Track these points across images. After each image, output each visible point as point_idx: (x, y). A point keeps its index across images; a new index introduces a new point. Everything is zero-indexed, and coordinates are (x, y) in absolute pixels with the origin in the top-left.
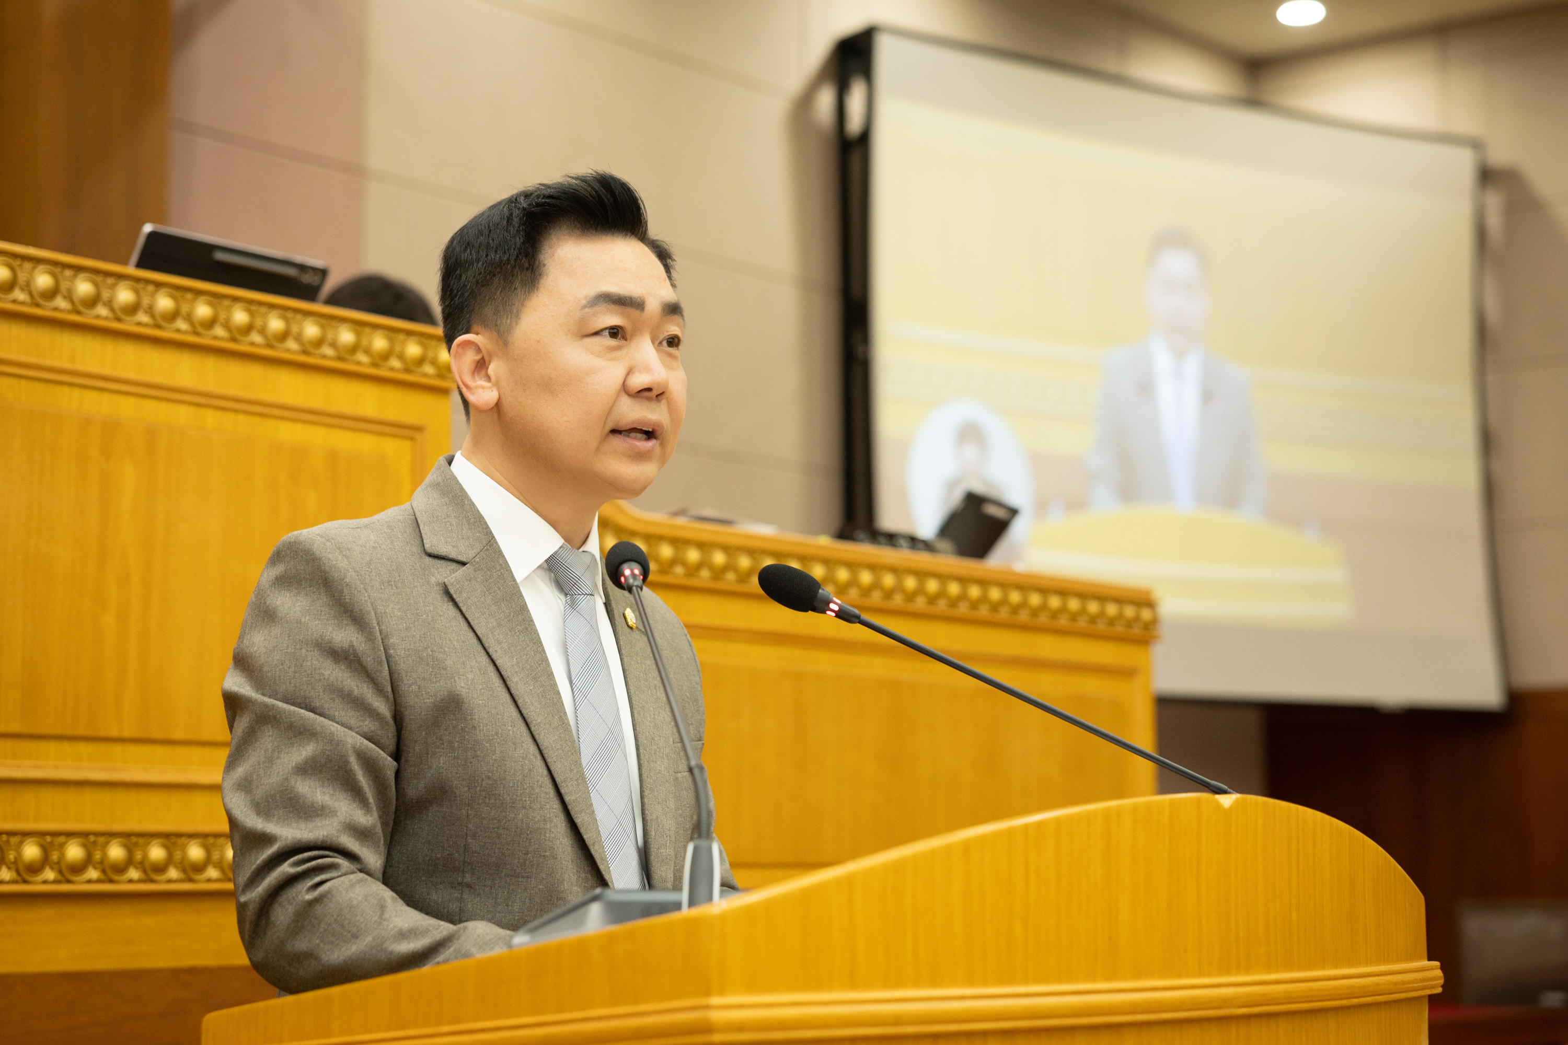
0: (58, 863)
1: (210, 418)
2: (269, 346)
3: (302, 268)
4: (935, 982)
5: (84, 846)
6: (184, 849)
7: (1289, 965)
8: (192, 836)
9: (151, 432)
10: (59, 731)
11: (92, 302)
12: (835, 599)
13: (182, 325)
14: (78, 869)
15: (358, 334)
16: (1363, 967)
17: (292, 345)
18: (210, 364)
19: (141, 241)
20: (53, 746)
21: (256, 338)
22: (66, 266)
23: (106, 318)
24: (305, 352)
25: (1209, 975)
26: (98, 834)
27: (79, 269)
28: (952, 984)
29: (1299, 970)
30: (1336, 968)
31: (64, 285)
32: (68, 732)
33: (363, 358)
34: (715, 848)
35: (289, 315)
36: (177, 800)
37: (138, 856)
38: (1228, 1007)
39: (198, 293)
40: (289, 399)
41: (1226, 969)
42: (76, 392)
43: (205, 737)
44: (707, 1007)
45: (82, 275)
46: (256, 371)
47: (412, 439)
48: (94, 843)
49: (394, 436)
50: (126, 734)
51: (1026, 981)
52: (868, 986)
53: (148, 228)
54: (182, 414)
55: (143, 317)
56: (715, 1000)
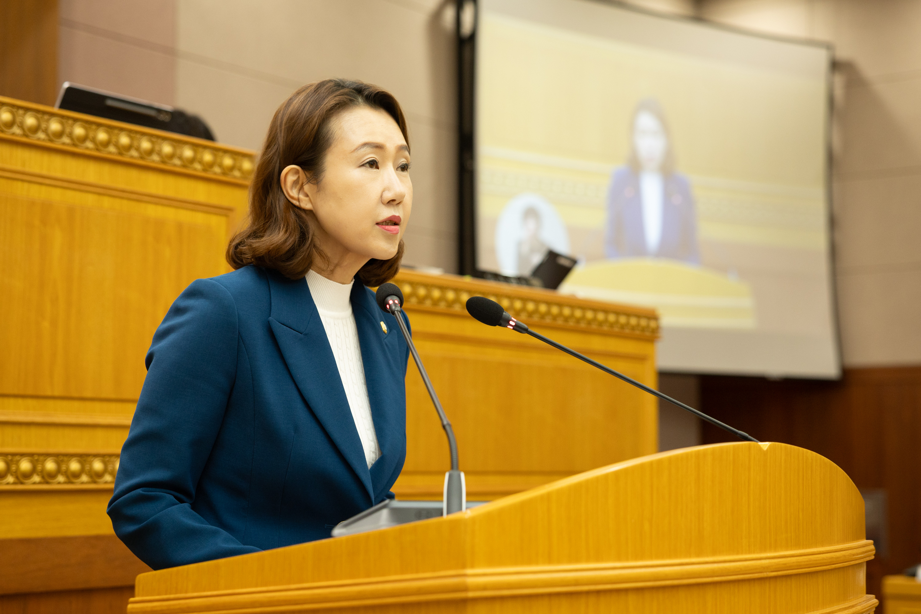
0: (16, 472)
1: (107, 202)
2: (142, 158)
3: (159, 111)
4: (598, 559)
5: (32, 462)
6: (91, 463)
7: (798, 545)
8: (96, 456)
9: (71, 210)
10: (16, 392)
11: (35, 130)
12: (513, 318)
13: (89, 144)
14: (27, 476)
15: (195, 152)
16: (836, 545)
17: (155, 157)
18: (106, 169)
19: (61, 93)
20: (12, 401)
21: (134, 153)
22: (19, 107)
23: (44, 140)
24: (163, 162)
25: (754, 553)
26: (40, 455)
27: (27, 110)
28: (608, 560)
29: (803, 548)
30: (823, 546)
31: (18, 119)
32: (22, 392)
33: (198, 166)
34: (462, 475)
35: (154, 140)
36: (86, 434)
37: (64, 468)
38: (766, 572)
39: (99, 125)
40: (153, 190)
41: (763, 549)
42: (26, 185)
43: (104, 395)
44: (465, 575)
45: (29, 113)
46: (134, 174)
47: (226, 216)
48: (37, 460)
49: (216, 214)
50: (56, 393)
51: (651, 558)
52: (559, 562)
53: (66, 85)
54: (90, 199)
55: (66, 140)
56: (469, 571)
